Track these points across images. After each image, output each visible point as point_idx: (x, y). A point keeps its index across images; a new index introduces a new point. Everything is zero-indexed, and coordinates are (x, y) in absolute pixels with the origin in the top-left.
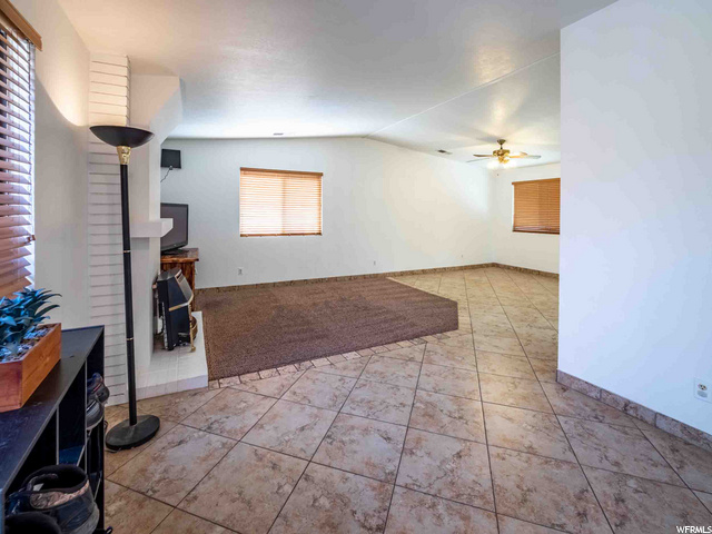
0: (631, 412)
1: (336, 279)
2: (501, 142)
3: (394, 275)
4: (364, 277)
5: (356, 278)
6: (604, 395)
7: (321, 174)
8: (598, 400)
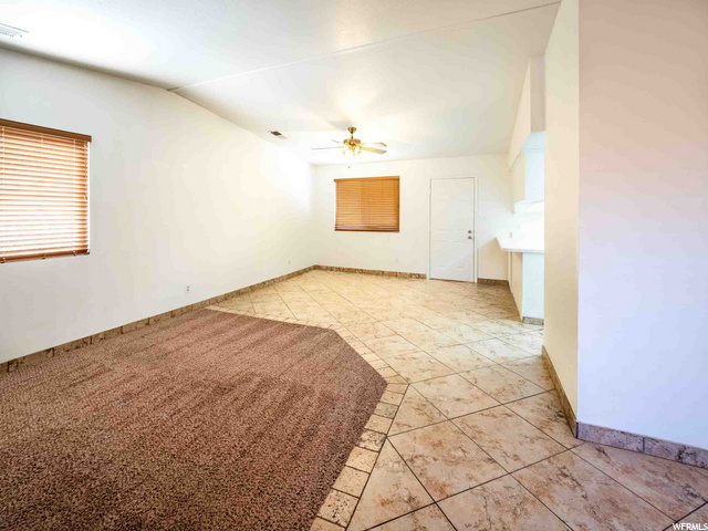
0: (688, 460)
1: (120, 331)
2: (352, 130)
3: (216, 301)
4: (172, 314)
5: (157, 319)
6: (649, 444)
7: (88, 138)
8: (640, 452)
